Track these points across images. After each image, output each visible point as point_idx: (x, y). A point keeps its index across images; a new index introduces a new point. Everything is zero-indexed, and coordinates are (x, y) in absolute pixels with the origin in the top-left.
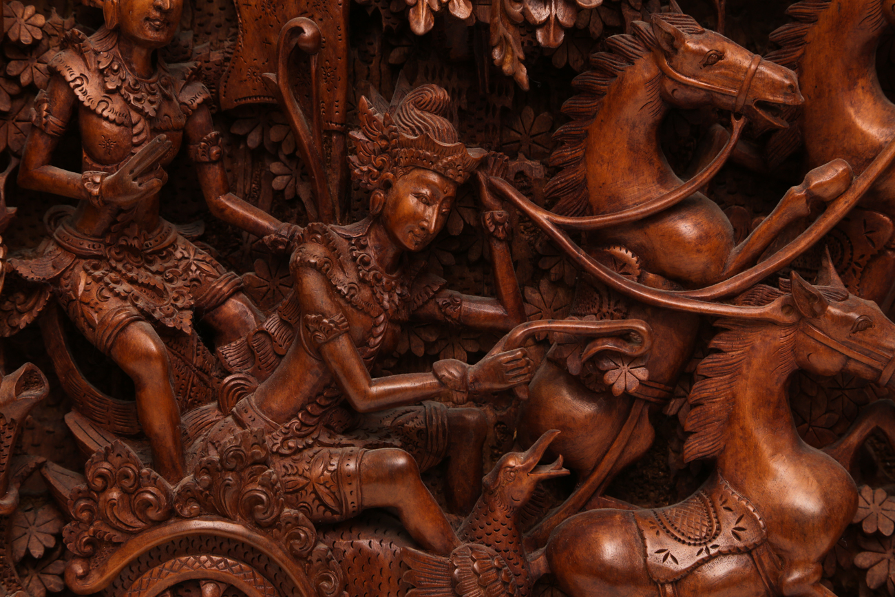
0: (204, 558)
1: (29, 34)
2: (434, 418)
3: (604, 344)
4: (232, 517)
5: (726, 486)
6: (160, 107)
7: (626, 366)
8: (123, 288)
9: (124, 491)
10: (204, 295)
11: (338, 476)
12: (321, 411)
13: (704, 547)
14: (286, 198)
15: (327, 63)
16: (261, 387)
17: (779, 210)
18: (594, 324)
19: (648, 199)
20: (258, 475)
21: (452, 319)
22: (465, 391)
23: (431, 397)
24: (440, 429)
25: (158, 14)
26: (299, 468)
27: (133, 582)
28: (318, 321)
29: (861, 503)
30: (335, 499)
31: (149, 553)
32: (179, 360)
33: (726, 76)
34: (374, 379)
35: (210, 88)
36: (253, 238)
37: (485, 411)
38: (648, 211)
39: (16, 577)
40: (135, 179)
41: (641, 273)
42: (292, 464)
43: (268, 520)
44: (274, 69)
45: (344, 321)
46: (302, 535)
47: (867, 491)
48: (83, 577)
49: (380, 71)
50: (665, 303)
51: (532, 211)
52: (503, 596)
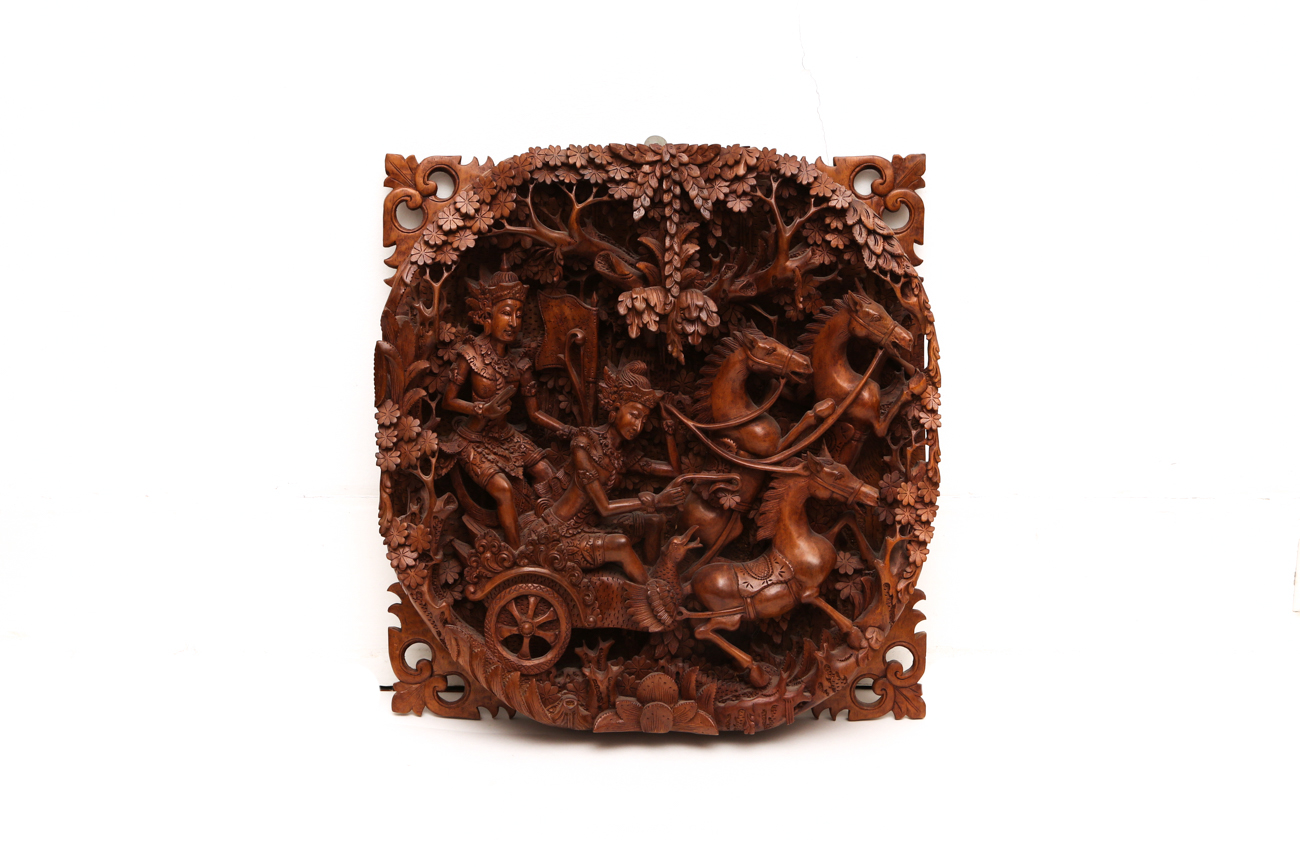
0: (530, 585)
1: (448, 337)
2: (638, 520)
3: (719, 485)
4: (543, 566)
5: (776, 552)
7: (730, 495)
8: (491, 457)
9: (493, 553)
10: (528, 460)
11: (594, 547)
12: (585, 516)
13: (766, 581)
14: (567, 412)
15: (588, 350)
16: (555, 504)
17: (801, 422)
18: (714, 475)
19: (741, 416)
21: (647, 472)
22: (653, 507)
23: (635, 510)
24: (641, 525)
26: (575, 543)
28: (584, 474)
29: (839, 559)
30: (592, 558)
31: (504, 582)
33: (777, 359)
34: (610, 501)
36: (549, 431)
37: (662, 516)
38: (741, 422)
39: (442, 593)
41: (737, 451)
42: (571, 541)
44: (564, 353)
45: (596, 474)
47: (842, 554)
48: (474, 593)
49: (612, 351)
50: (749, 466)
51: (685, 421)
52: (671, 603)
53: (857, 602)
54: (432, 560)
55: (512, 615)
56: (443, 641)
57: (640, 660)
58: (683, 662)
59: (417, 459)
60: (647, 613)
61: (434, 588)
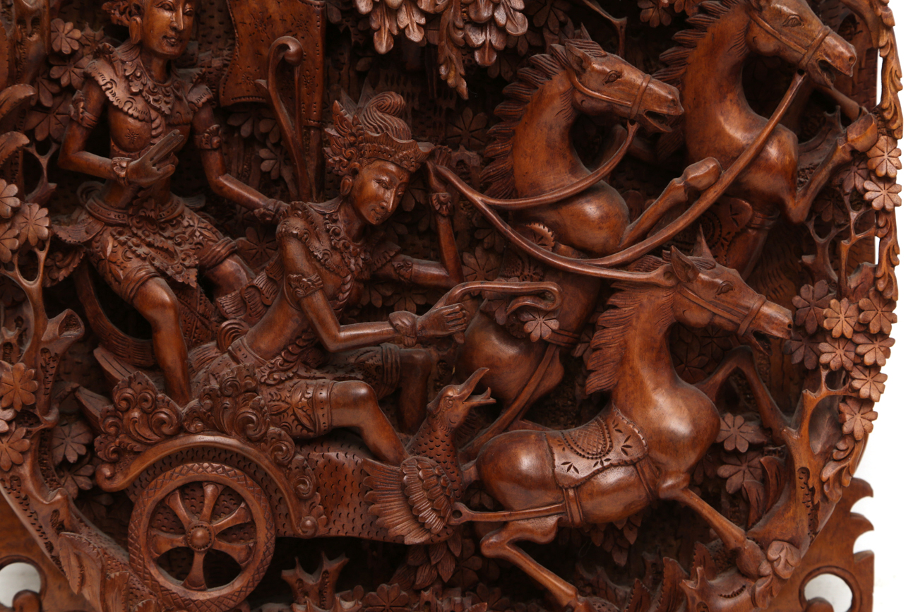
0: (206, 465)
1: (68, 46)
2: (389, 357)
3: (524, 301)
4: (229, 433)
5: (618, 413)
6: (173, 106)
7: (541, 318)
8: (143, 250)
9: (143, 411)
10: (206, 256)
11: (313, 402)
12: (300, 350)
13: (599, 461)
14: (272, 178)
15: (307, 72)
16: (252, 330)
17: (663, 196)
18: (517, 285)
19: (561, 186)
20: (250, 401)
21: (405, 279)
22: (414, 336)
23: (388, 340)
24: (394, 366)
25: (173, 34)
26: (282, 396)
27: (150, 482)
28: (299, 280)
29: (723, 426)
30: (310, 420)
31: (162, 460)
32: (186, 308)
33: (623, 91)
34: (342, 326)
35: (211, 88)
37: (430, 351)
38: (561, 196)
39: (57, 477)
40: (154, 165)
41: (555, 244)
42: (277, 392)
43: (257, 436)
44: (266, 78)
45: (319, 280)
46: (284, 448)
47: (729, 417)
48: (111, 478)
49: (349, 76)
50: (573, 269)
51: (469, 194)
52: (442, 497)
53: (753, 497)
54: (38, 422)
55: (176, 516)
56: (56, 559)
57: (390, 591)
58: (463, 595)
59: (13, 252)
60: (402, 513)
61: (42, 470)
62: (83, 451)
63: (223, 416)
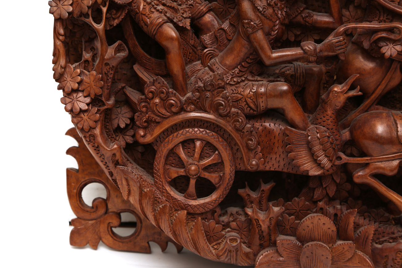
0: (196, 129)
2: (299, 69)
3: (381, 34)
4: (209, 112)
7: (391, 45)
8: (160, 7)
9: (161, 99)
10: (195, 12)
11: (256, 94)
12: (248, 65)
16: (221, 54)
18: (377, 25)
20: (221, 93)
21: (309, 23)
22: (315, 56)
23: (297, 60)
24: (301, 74)
26: (239, 91)
27: (165, 139)
30: (255, 104)
31: (172, 126)
32: (184, 41)
34: (273, 51)
37: (321, 67)
39: (114, 136)
41: (400, 1)
42: (236, 89)
43: (225, 113)
45: (260, 23)
46: (240, 120)
48: (143, 136)
52: (330, 149)
54: (104, 104)
55: (180, 158)
56: (115, 181)
57: (299, 202)
58: (341, 204)
59: (89, 7)
60: (307, 158)
61: (106, 131)
62: (128, 122)
63: (206, 102)
